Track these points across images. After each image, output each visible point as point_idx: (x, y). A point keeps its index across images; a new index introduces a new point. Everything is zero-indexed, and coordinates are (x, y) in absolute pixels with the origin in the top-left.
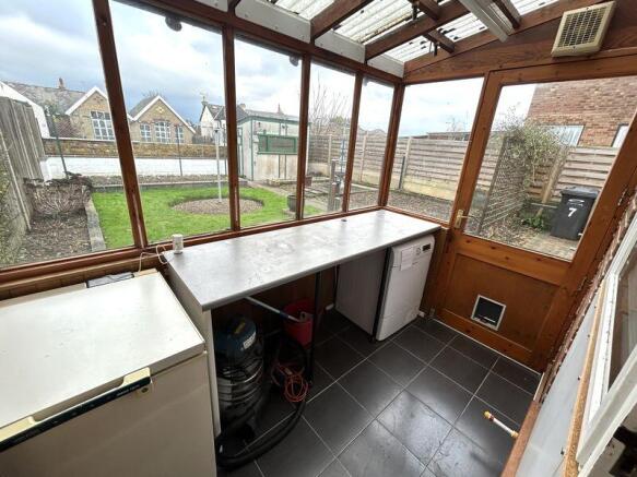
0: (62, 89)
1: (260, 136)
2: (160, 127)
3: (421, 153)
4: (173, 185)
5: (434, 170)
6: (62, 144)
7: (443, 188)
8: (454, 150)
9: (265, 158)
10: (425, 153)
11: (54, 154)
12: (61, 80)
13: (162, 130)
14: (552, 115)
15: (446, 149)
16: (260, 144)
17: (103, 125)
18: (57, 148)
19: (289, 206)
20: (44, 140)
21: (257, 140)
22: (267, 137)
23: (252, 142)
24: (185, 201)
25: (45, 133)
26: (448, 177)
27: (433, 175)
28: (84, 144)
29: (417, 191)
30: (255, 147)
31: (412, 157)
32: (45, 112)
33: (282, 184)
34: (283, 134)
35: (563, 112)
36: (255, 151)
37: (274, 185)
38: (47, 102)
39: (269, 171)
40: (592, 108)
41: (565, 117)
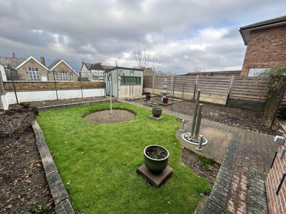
0: (13, 58)
1: (121, 77)
2: (62, 74)
3: (204, 82)
4: (80, 104)
5: (212, 90)
6: (15, 84)
7: (218, 99)
8: (223, 80)
9: (124, 87)
10: (206, 82)
11: (10, 90)
12: (14, 54)
13: (64, 75)
14: (255, 63)
15: (218, 80)
16: (121, 81)
17: (34, 73)
18: (12, 87)
19: (153, 114)
20: (4, 83)
21: (120, 79)
22: (124, 77)
23: (118, 79)
24: (90, 113)
25: (5, 79)
26: (221, 94)
27: (212, 93)
28: (28, 84)
29: (204, 101)
30: (119, 82)
31: (199, 84)
32: (5, 68)
33: (135, 99)
34: (132, 75)
35: (260, 62)
36: (119, 84)
37: (130, 100)
38: (6, 64)
39: (126, 93)
40: (274, 60)
41: (262, 64)
